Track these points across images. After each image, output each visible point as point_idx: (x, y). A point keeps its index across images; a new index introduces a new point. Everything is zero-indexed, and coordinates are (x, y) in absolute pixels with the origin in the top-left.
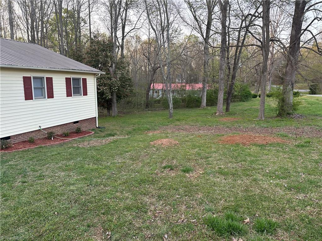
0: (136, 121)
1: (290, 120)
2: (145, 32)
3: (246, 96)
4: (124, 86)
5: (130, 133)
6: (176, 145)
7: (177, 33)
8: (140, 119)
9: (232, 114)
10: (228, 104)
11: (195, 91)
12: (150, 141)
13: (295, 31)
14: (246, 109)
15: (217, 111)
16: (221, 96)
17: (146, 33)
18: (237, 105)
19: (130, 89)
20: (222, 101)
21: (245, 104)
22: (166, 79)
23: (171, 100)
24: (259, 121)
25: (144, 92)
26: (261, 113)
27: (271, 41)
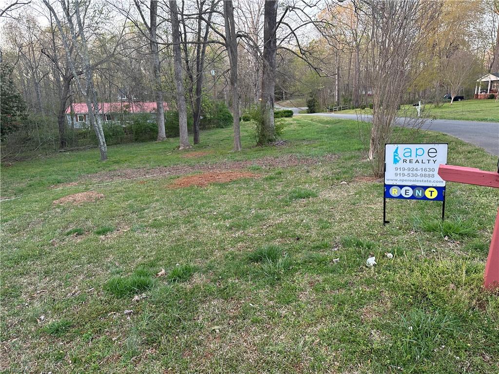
0: (38, 170)
1: (272, 148)
2: (41, 11)
3: (225, 120)
4: (7, 109)
5: (21, 191)
6: (98, 199)
7: (102, 16)
8: (47, 166)
9: (202, 147)
10: (196, 132)
11: (147, 114)
12: (54, 199)
13: (269, 23)
14: (222, 138)
15: (181, 144)
16: (183, 121)
17: (43, 13)
18: (213, 133)
19: (21, 115)
20: (187, 128)
21: (223, 131)
22: (86, 94)
23: (101, 129)
24: (235, 153)
25: (54, 119)
26: (237, 142)
27: (238, 37)
